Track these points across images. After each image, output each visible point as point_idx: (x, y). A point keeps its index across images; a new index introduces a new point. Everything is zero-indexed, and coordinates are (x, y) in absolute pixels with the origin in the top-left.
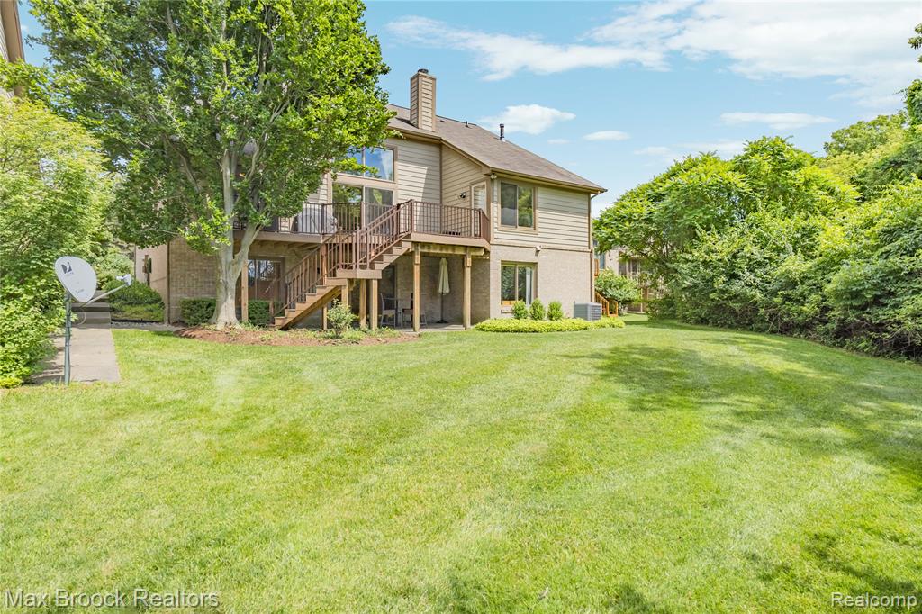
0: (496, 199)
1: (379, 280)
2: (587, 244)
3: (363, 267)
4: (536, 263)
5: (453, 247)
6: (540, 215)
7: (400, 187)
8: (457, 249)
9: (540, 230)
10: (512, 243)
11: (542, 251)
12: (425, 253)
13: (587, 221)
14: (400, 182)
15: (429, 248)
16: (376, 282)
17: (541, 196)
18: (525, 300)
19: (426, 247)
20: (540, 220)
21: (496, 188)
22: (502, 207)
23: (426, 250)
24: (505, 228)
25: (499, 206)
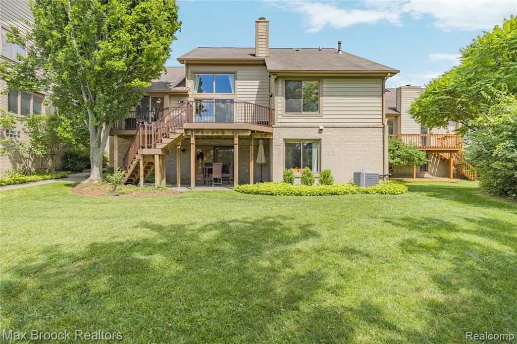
0: (280, 93)
1: (160, 155)
2: (381, 121)
3: (149, 147)
4: (321, 139)
5: (223, 130)
6: (324, 101)
7: (238, 96)
8: (226, 132)
9: (324, 113)
10: (294, 125)
11: (324, 129)
12: (198, 136)
13: (381, 101)
14: (238, 93)
15: (203, 133)
16: (158, 156)
17: (326, 86)
18: (311, 168)
19: (200, 132)
20: (324, 105)
21: (280, 85)
22: (287, 98)
23: (200, 134)
24: (289, 114)
25: (283, 98)
